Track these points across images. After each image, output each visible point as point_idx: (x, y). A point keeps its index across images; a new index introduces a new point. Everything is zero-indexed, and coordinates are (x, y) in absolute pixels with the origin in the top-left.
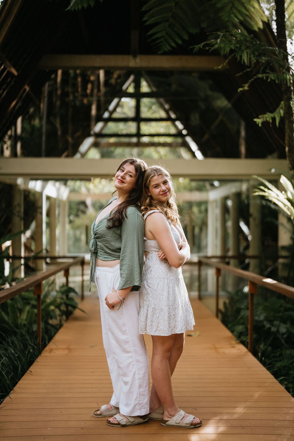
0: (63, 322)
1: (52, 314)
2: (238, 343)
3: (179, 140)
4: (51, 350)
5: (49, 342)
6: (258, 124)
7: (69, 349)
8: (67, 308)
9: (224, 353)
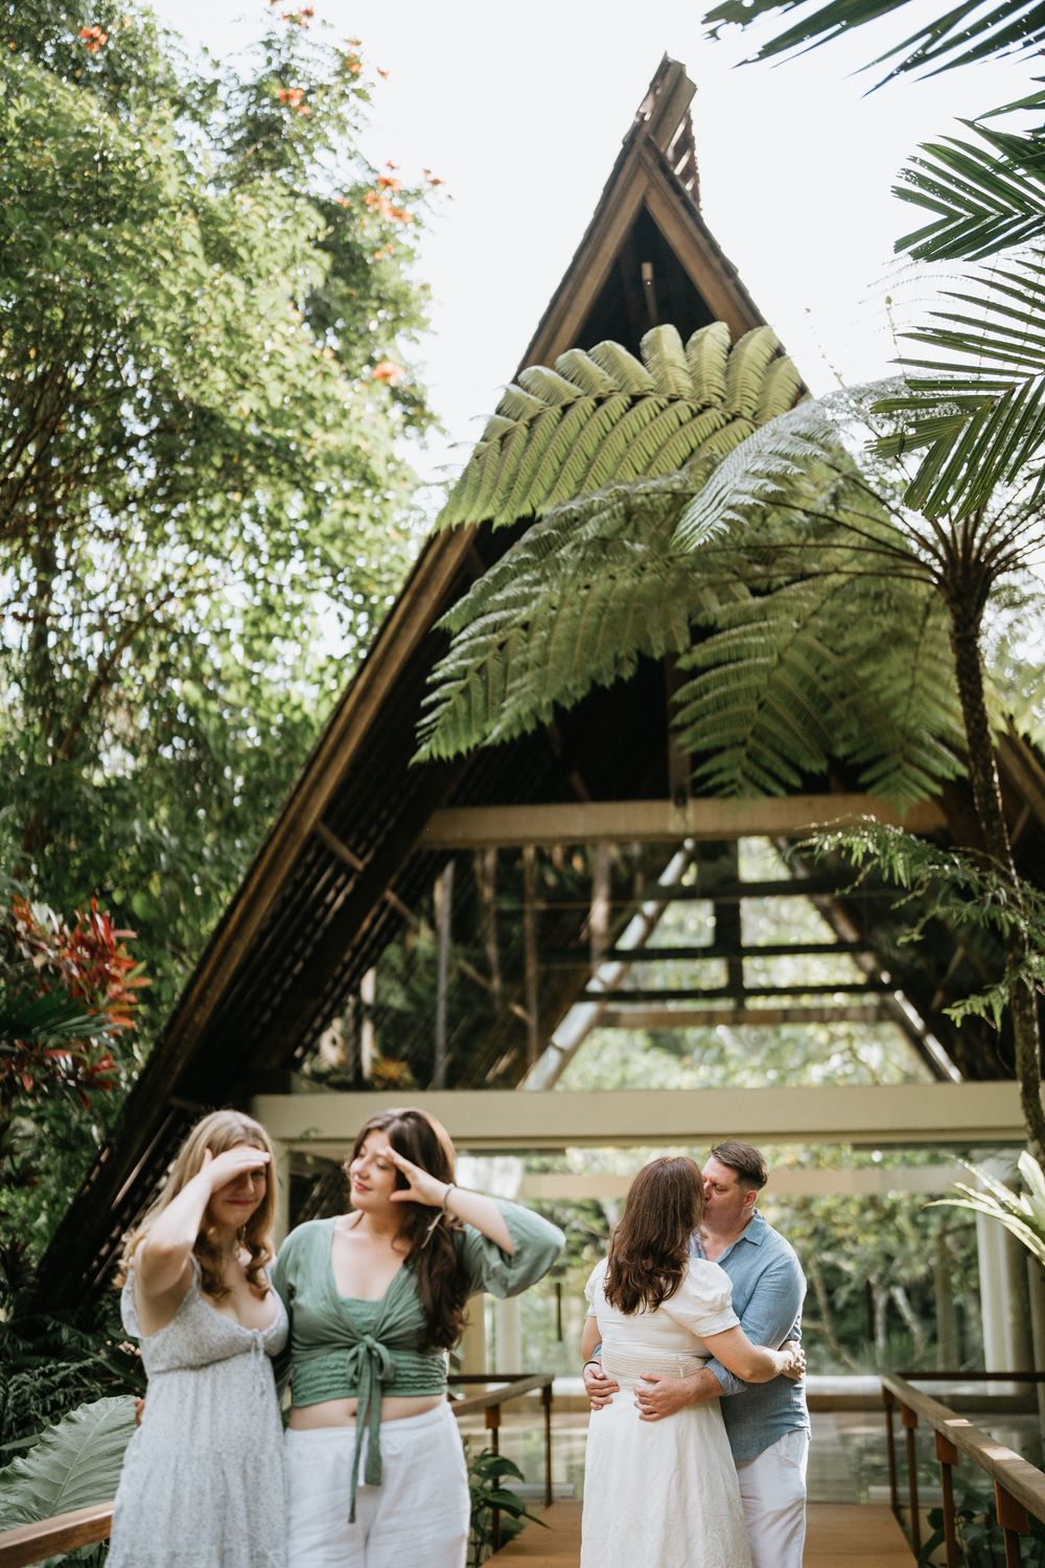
3: (871, 999)
6: (955, 1023)
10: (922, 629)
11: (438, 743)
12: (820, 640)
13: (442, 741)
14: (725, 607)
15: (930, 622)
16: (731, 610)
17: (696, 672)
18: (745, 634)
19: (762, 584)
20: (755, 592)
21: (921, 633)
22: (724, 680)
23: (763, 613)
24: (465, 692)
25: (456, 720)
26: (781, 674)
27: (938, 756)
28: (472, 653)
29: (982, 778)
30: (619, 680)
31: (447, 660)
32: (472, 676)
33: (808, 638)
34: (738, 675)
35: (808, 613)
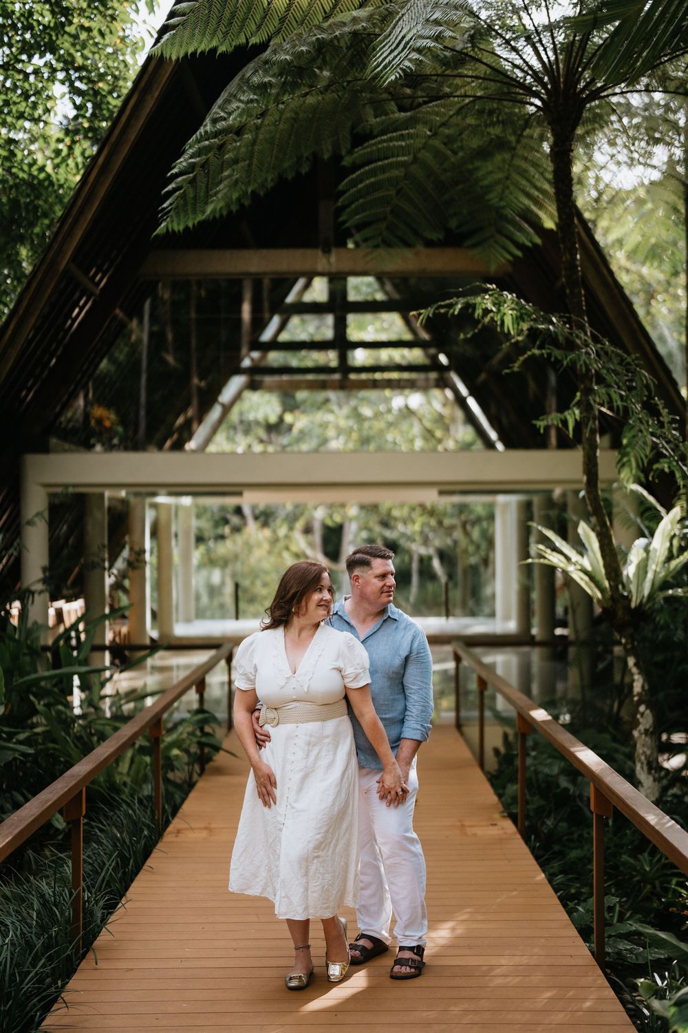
0: (195, 777)
1: (175, 763)
2: (504, 817)
4: (179, 831)
5: (173, 818)
6: (539, 430)
7: (209, 829)
8: (202, 750)
9: (475, 835)
10: (520, 137)
11: (172, 221)
12: (445, 144)
13: (175, 218)
14: (378, 120)
15: (527, 132)
16: (383, 123)
17: (355, 167)
18: (391, 140)
19: (407, 102)
20: (402, 109)
21: (518, 141)
22: (373, 173)
23: (407, 124)
24: (192, 182)
25: (186, 204)
26: (414, 169)
27: (521, 230)
28: (198, 153)
29: (568, 257)
30: (298, 174)
31: (182, 159)
32: (198, 169)
33: (436, 143)
34: (383, 169)
35: (438, 124)
